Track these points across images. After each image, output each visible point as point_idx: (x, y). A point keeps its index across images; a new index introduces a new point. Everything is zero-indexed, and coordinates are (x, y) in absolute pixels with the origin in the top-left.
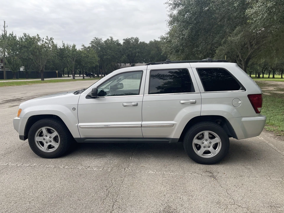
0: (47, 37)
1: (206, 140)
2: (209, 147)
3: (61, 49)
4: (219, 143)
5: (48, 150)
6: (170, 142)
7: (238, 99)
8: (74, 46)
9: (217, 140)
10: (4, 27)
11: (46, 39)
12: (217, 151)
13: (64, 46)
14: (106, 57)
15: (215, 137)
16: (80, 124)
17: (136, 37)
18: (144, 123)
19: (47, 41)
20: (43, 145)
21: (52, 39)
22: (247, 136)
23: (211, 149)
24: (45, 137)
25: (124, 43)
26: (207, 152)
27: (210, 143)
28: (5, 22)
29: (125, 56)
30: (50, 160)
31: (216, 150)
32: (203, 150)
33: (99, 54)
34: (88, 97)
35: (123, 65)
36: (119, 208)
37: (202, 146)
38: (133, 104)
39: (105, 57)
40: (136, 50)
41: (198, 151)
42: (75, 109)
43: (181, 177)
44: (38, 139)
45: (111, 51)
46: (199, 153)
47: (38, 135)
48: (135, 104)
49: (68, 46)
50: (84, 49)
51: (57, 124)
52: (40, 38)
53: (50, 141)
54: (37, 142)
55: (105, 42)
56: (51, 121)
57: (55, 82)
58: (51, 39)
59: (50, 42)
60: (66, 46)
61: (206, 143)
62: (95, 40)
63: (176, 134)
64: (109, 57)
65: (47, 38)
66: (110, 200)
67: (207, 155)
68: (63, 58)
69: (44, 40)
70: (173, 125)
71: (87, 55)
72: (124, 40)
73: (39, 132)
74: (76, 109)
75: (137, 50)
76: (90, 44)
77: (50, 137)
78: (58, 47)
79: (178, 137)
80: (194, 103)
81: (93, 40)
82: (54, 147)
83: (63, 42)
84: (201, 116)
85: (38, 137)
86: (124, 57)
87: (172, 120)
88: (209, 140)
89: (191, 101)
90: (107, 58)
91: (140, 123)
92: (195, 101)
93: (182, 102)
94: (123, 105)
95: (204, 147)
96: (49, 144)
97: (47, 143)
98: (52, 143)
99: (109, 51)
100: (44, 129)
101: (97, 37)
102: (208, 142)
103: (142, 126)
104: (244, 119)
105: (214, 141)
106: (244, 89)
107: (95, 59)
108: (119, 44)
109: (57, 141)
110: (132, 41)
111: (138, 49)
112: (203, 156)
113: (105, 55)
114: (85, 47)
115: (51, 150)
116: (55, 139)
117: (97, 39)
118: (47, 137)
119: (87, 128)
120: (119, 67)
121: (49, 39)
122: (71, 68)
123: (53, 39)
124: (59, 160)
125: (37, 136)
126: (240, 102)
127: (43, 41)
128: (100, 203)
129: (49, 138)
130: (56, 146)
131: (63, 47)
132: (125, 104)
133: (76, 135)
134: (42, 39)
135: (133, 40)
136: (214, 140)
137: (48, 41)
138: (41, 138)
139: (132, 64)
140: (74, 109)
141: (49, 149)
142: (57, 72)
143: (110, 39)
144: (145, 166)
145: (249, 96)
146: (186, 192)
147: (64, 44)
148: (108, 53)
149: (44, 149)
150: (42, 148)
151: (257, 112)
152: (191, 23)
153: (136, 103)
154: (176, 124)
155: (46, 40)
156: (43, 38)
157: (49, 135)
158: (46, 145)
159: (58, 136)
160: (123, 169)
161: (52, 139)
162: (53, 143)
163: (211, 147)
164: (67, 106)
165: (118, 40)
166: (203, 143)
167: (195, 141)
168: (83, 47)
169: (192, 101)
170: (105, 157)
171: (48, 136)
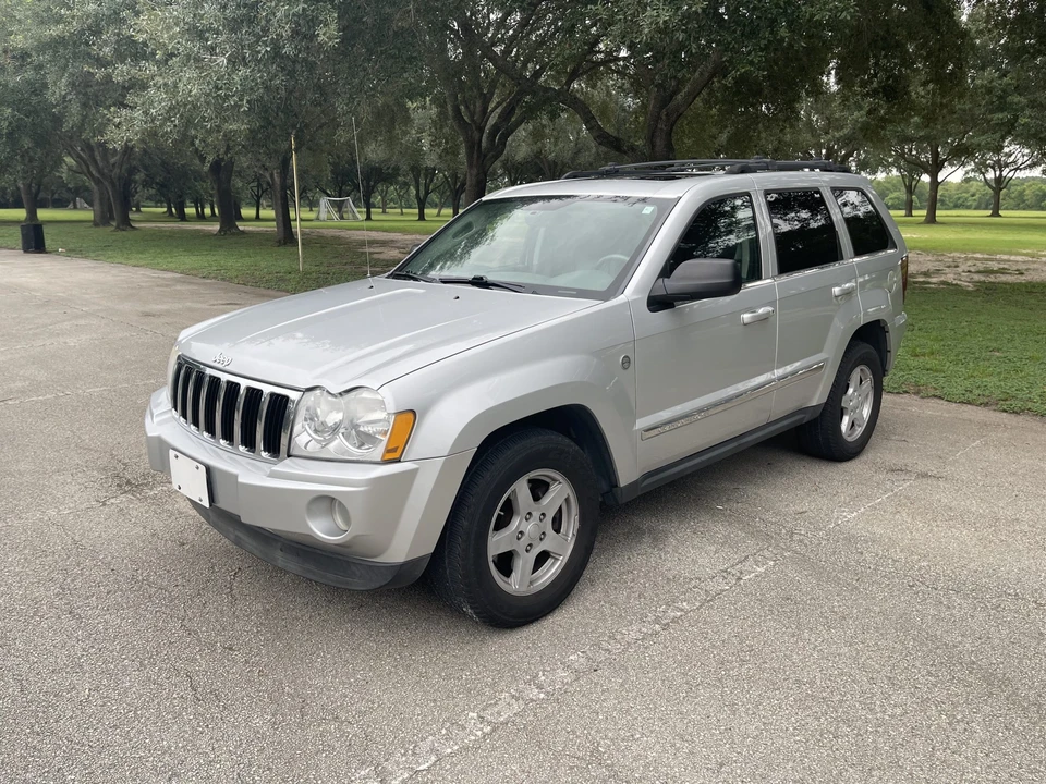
1: (855, 393)
6: (805, 420)
7: (893, 271)
16: (639, 423)
18: (778, 373)
20: (508, 568)
24: (523, 525)
31: (864, 413)
42: (629, 361)
44: (497, 544)
48: (770, 312)
53: (542, 536)
54: (493, 561)
63: (823, 391)
67: (852, 432)
70: (823, 363)
74: (632, 361)
77: (543, 517)
79: (825, 396)
85: (497, 536)
87: (820, 351)
88: (859, 391)
93: (836, 290)
94: (743, 320)
96: (537, 551)
97: (528, 548)
98: (548, 541)
100: (521, 489)
106: (893, 245)
112: (850, 438)
115: (544, 577)
118: (531, 522)
125: (494, 530)
126: (895, 279)
129: (538, 522)
130: (563, 546)
132: (747, 317)
136: (864, 387)
138: (508, 533)
140: (627, 360)
141: (531, 578)
153: (771, 309)
154: (828, 359)
157: (536, 509)
159: (568, 500)
161: (548, 524)
162: (552, 542)
163: (859, 409)
164: (604, 355)
167: (843, 400)
169: (849, 285)
171: (536, 514)
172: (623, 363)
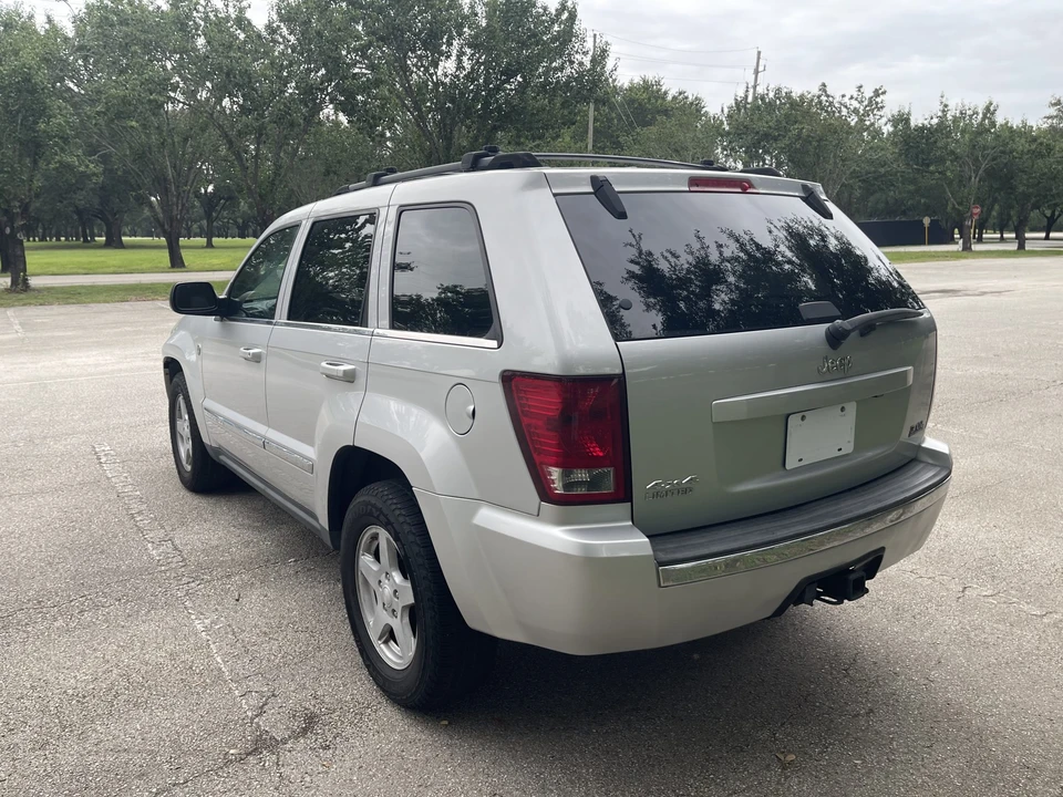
0: (860, 87)
1: (387, 577)
2: (394, 614)
7: (466, 386)
8: (989, 111)
10: (757, 72)
12: (413, 648)
13: (943, 118)
16: (207, 402)
18: (269, 433)
19: (855, 104)
21: (878, 96)
23: (400, 627)
24: (184, 425)
27: (395, 595)
28: (759, 53)
32: (381, 616)
37: (380, 597)
42: (200, 351)
43: (201, 683)
46: (373, 625)
49: (962, 114)
50: (1056, 117)
52: (828, 96)
58: (877, 93)
60: (952, 113)
61: (385, 588)
65: (856, 94)
68: (928, 166)
69: (846, 100)
70: (312, 466)
71: (1040, 144)
77: (188, 428)
78: (917, 121)
83: (944, 100)
84: (354, 446)
88: (393, 580)
91: (264, 430)
92: (352, 369)
93: (322, 366)
95: (385, 607)
100: (181, 402)
102: (391, 585)
103: (265, 441)
104: (485, 517)
105: (402, 593)
106: (495, 334)
121: (868, 93)
122: (960, 204)
123: (884, 93)
126: (472, 408)
127: (841, 106)
131: (935, 121)
134: (838, 98)
136: (402, 584)
137: (862, 102)
142: (927, 221)
147: (946, 106)
149: (184, 458)
150: (183, 455)
151: (545, 493)
154: (314, 462)
155: (853, 102)
156: (843, 96)
164: (195, 340)
166: (381, 585)
167: (362, 564)
168: (1053, 111)
172: (197, 350)
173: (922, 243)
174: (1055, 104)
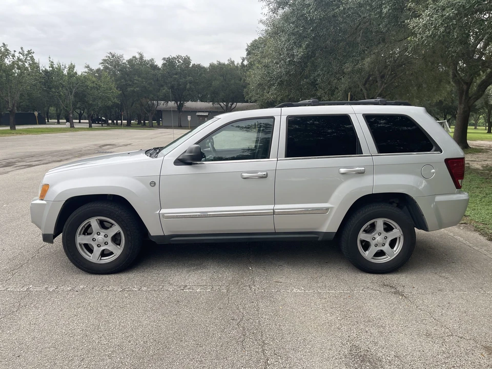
0: (22, 48)
1: (380, 234)
2: (384, 245)
3: (46, 72)
4: (400, 238)
5: (100, 259)
6: (319, 239)
7: (430, 165)
8: (72, 67)
9: (397, 232)
11: (20, 53)
12: (395, 251)
13: (52, 66)
14: (132, 89)
15: (393, 229)
16: (163, 211)
17: (187, 56)
18: (277, 207)
19: (22, 57)
20: (91, 250)
21: (30, 54)
22: (441, 226)
23: (386, 248)
24: (96, 236)
25: (164, 64)
26: (381, 253)
27: (386, 238)
29: (166, 88)
30: (106, 277)
31: (395, 249)
32: (373, 250)
33: (118, 83)
34: (180, 161)
35: (163, 104)
36: (275, 354)
37: (373, 243)
38: (260, 174)
39: (129, 89)
40: (185, 78)
41: (365, 251)
42: (155, 184)
43: (349, 296)
44: (81, 239)
45: (140, 79)
46: (368, 255)
47: (82, 233)
48: (264, 175)
49: (60, 67)
50: (88, 72)
51: (120, 211)
52: (8, 50)
53: (106, 243)
54: (80, 245)
55: (130, 61)
56: (109, 206)
57: (37, 132)
58: (29, 52)
59: (27, 58)
60: (55, 66)
61: (379, 239)
62: (109, 57)
63: (330, 225)
64: (138, 89)
65: (21, 51)
66: (253, 343)
67: (379, 258)
68: (50, 88)
69: (17, 54)
70: (327, 209)
71: (96, 84)
72: (164, 59)
73: (84, 226)
74: (157, 183)
75: (189, 78)
76: (101, 64)
77: (106, 236)
78: (42, 68)
79: (334, 229)
80: (361, 173)
81: (107, 57)
82: (112, 253)
83: (51, 60)
84: (373, 194)
85: (82, 236)
86: (164, 89)
87: (326, 202)
88: (384, 234)
89: (357, 169)
90: (133, 91)
91: (271, 207)
92: (363, 168)
93: (342, 170)
94: (242, 176)
95: (376, 245)
96: (102, 248)
97: (99, 246)
98: (109, 246)
99: (136, 78)
100: (94, 222)
101: (113, 53)
102: (383, 236)
103: (274, 211)
104: (438, 198)
105: (391, 236)
106: (439, 150)
107: (113, 92)
108: (154, 67)
109: (118, 242)
110: (179, 62)
111: (189, 76)
112: (373, 261)
113: (130, 85)
114: (91, 70)
115: (107, 260)
116: (116, 239)
117: (113, 56)
118: (99, 236)
119: (177, 217)
120: (155, 107)
121: (26, 53)
122: (66, 107)
123: (33, 53)
124: (123, 277)
125: (80, 234)
126: (434, 170)
127: (13, 56)
128: (239, 348)
129: (103, 237)
130: (117, 251)
131: (51, 69)
132: (245, 175)
133: (154, 230)
134: (12, 53)
135: (180, 60)
136: (391, 233)
137: (23, 55)
138: (89, 237)
139: (179, 103)
140: (153, 184)
141: (102, 258)
142: (36, 113)
143: (138, 56)
144: (281, 280)
145: (448, 161)
146: (369, 321)
147: (52, 62)
148: (135, 81)
149: (94, 258)
150: (90, 257)
151: (458, 186)
152: (306, 37)
153: (265, 173)
154: (332, 208)
155: (21, 55)
156: (15, 51)
157: (104, 232)
158: (97, 251)
159: (120, 233)
160: (248, 288)
161: (109, 240)
162: (111, 247)
163: (387, 245)
164: (141, 179)
165: (153, 59)
166: (374, 239)
167: (362, 236)
168: (86, 70)
169: (360, 169)
170: (205, 267)
171: (102, 234)
172: (150, 184)
173: (35, 124)
174: (87, 67)
